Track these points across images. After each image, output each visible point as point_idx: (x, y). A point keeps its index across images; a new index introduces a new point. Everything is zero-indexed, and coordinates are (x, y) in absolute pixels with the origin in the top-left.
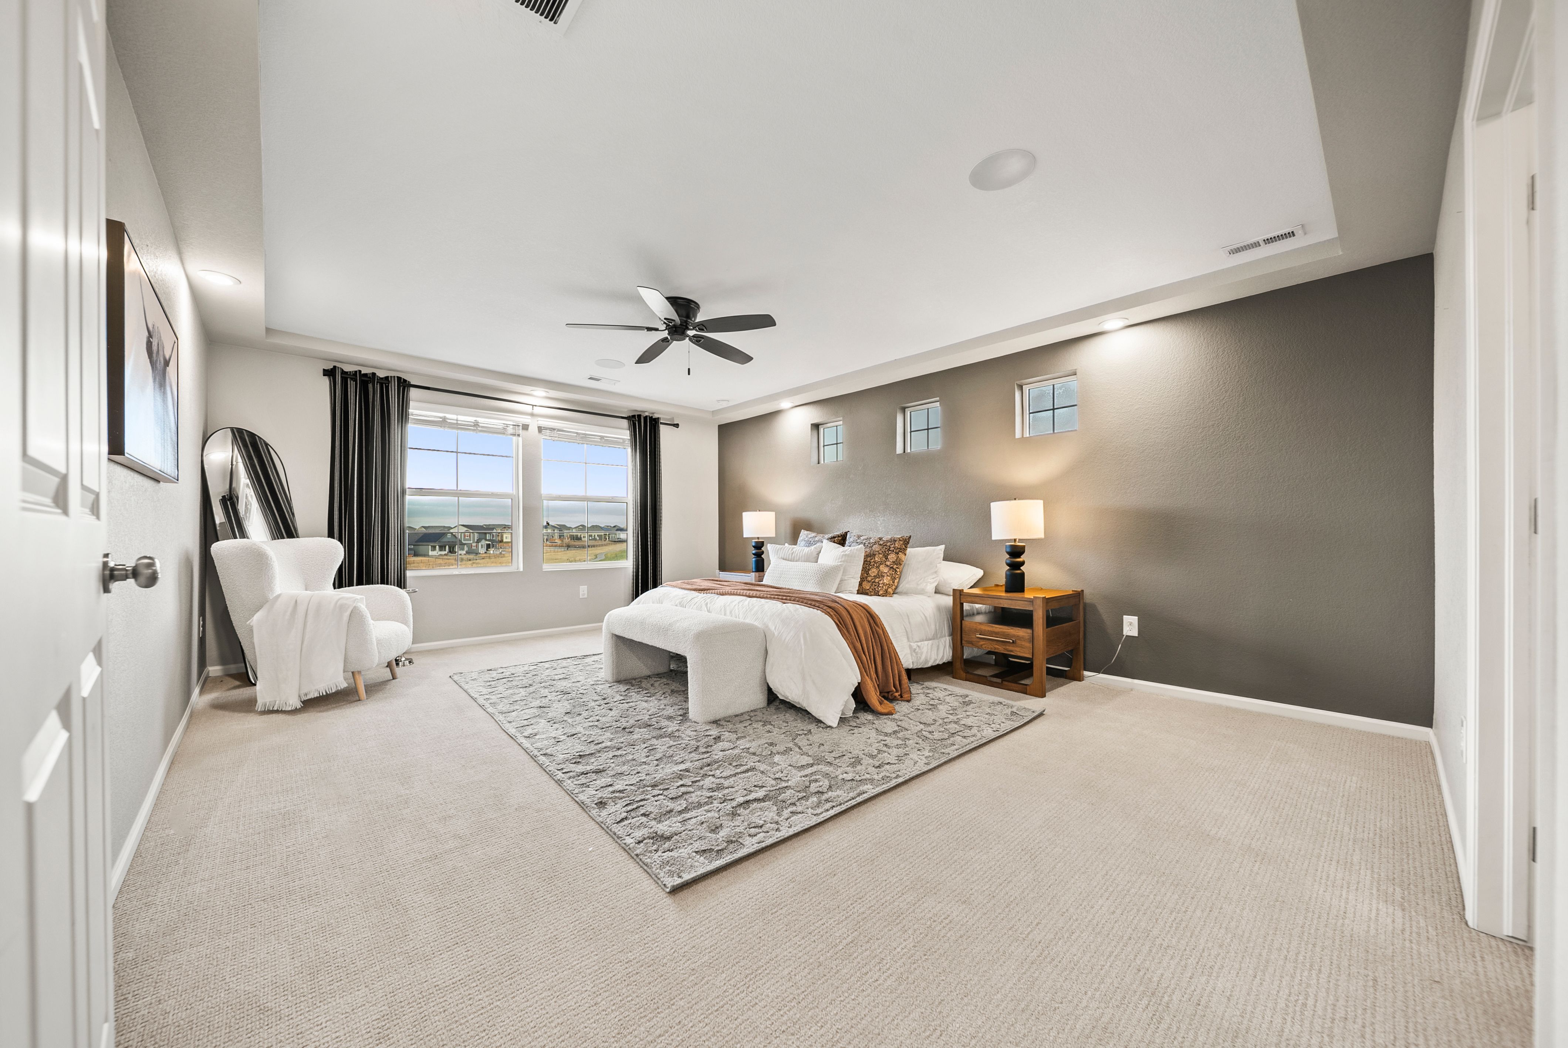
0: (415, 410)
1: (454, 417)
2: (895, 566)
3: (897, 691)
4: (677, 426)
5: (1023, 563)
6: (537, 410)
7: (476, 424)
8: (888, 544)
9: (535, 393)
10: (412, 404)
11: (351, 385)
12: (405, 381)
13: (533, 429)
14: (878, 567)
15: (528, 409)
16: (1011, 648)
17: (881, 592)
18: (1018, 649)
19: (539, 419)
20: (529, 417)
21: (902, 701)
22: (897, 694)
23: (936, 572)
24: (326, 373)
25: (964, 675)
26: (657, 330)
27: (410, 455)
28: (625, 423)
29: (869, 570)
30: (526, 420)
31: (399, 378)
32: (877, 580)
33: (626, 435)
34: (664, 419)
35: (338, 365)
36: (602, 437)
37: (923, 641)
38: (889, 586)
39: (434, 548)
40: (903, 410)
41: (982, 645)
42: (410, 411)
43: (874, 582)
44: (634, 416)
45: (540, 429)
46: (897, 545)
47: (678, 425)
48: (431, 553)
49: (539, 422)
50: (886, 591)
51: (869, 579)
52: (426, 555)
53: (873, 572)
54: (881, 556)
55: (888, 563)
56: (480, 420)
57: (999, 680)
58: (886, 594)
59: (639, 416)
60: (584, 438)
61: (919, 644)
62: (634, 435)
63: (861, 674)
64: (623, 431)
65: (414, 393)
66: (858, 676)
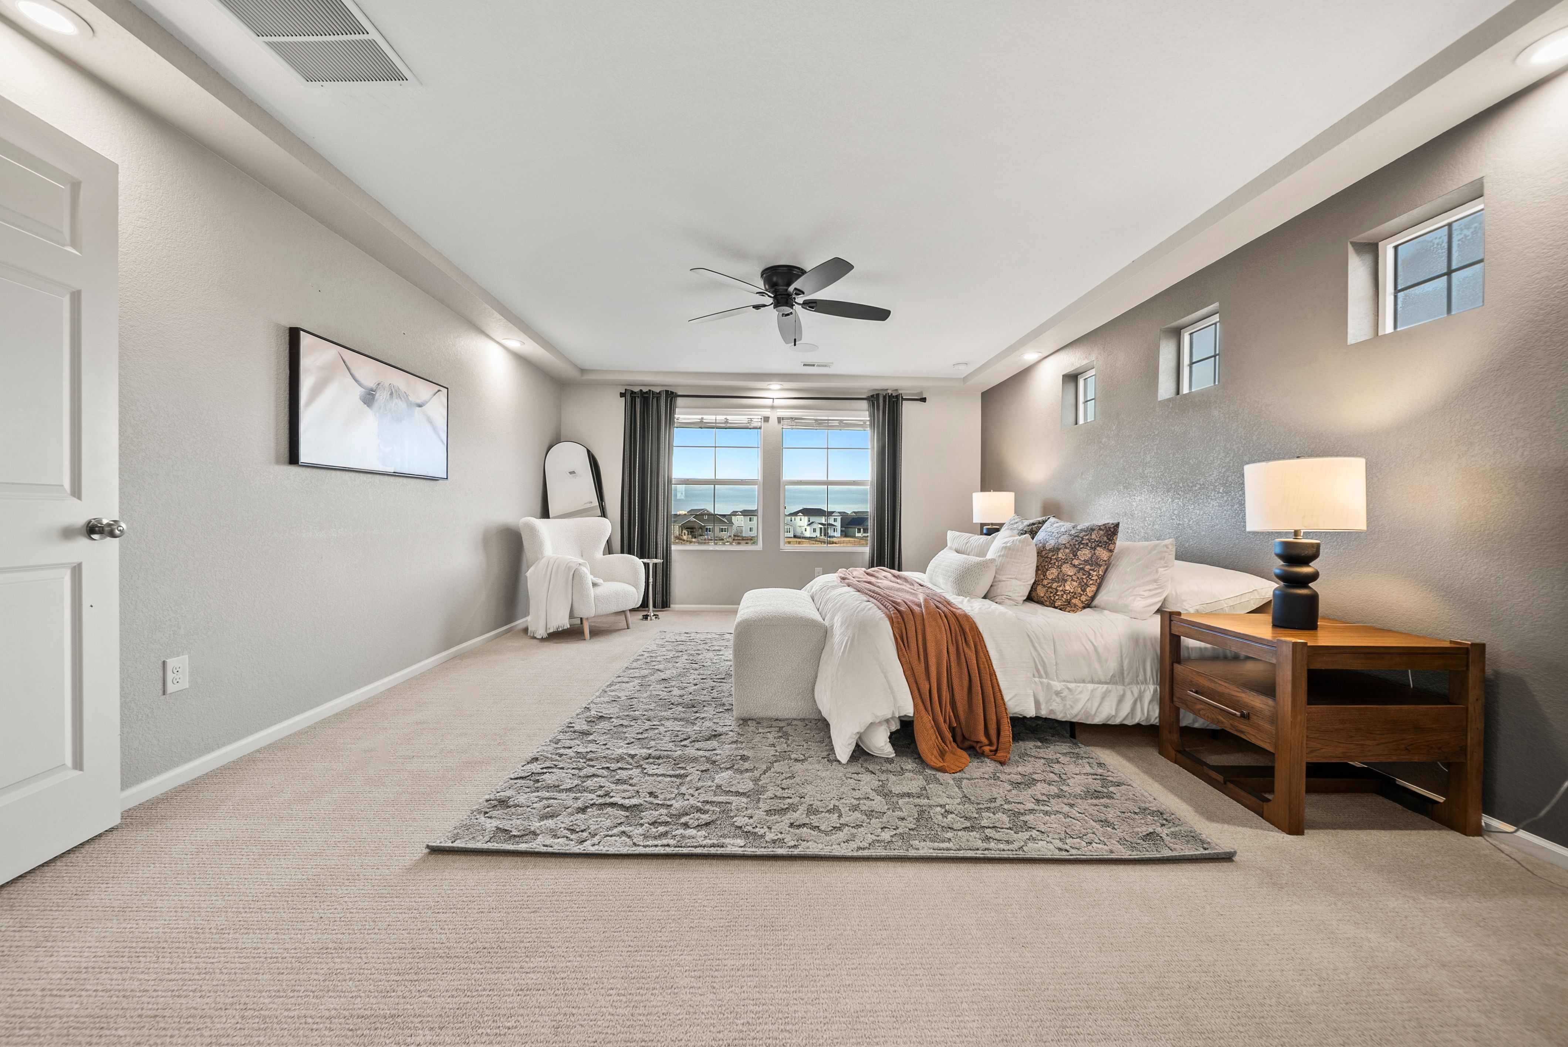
0: (681, 416)
1: (713, 417)
2: (1087, 568)
3: (991, 744)
4: (923, 400)
5: (1314, 576)
6: (777, 402)
7: (726, 422)
8: (1081, 535)
9: (772, 387)
10: (677, 410)
11: (638, 401)
12: (672, 393)
13: (773, 420)
14: (1060, 567)
15: (768, 402)
16: (1241, 727)
17: (1058, 603)
18: (1252, 731)
19: (778, 410)
20: (769, 410)
21: (992, 759)
22: (987, 749)
23: (1155, 581)
24: (622, 395)
25: (1173, 753)
26: (764, 306)
27: (675, 450)
28: (864, 404)
29: (1047, 570)
30: (767, 412)
31: (667, 391)
32: (1055, 585)
33: (865, 416)
34: (906, 394)
35: (628, 388)
36: (841, 421)
37: (1084, 681)
38: (1074, 595)
39: (859, 531)
40: (1176, 333)
41: (1199, 710)
42: (676, 416)
43: (1051, 587)
44: (872, 396)
45: (780, 420)
46: (1093, 537)
47: (925, 398)
48: (857, 535)
49: (778, 414)
50: (1069, 602)
51: (1045, 582)
52: (854, 537)
53: (1052, 573)
54: (1067, 551)
55: (1076, 562)
56: (729, 417)
57: (1220, 778)
58: (1067, 606)
59: (878, 395)
60: (820, 424)
61: (1072, 686)
62: (872, 415)
63: (915, 706)
64: (862, 413)
65: (680, 401)
66: (908, 708)
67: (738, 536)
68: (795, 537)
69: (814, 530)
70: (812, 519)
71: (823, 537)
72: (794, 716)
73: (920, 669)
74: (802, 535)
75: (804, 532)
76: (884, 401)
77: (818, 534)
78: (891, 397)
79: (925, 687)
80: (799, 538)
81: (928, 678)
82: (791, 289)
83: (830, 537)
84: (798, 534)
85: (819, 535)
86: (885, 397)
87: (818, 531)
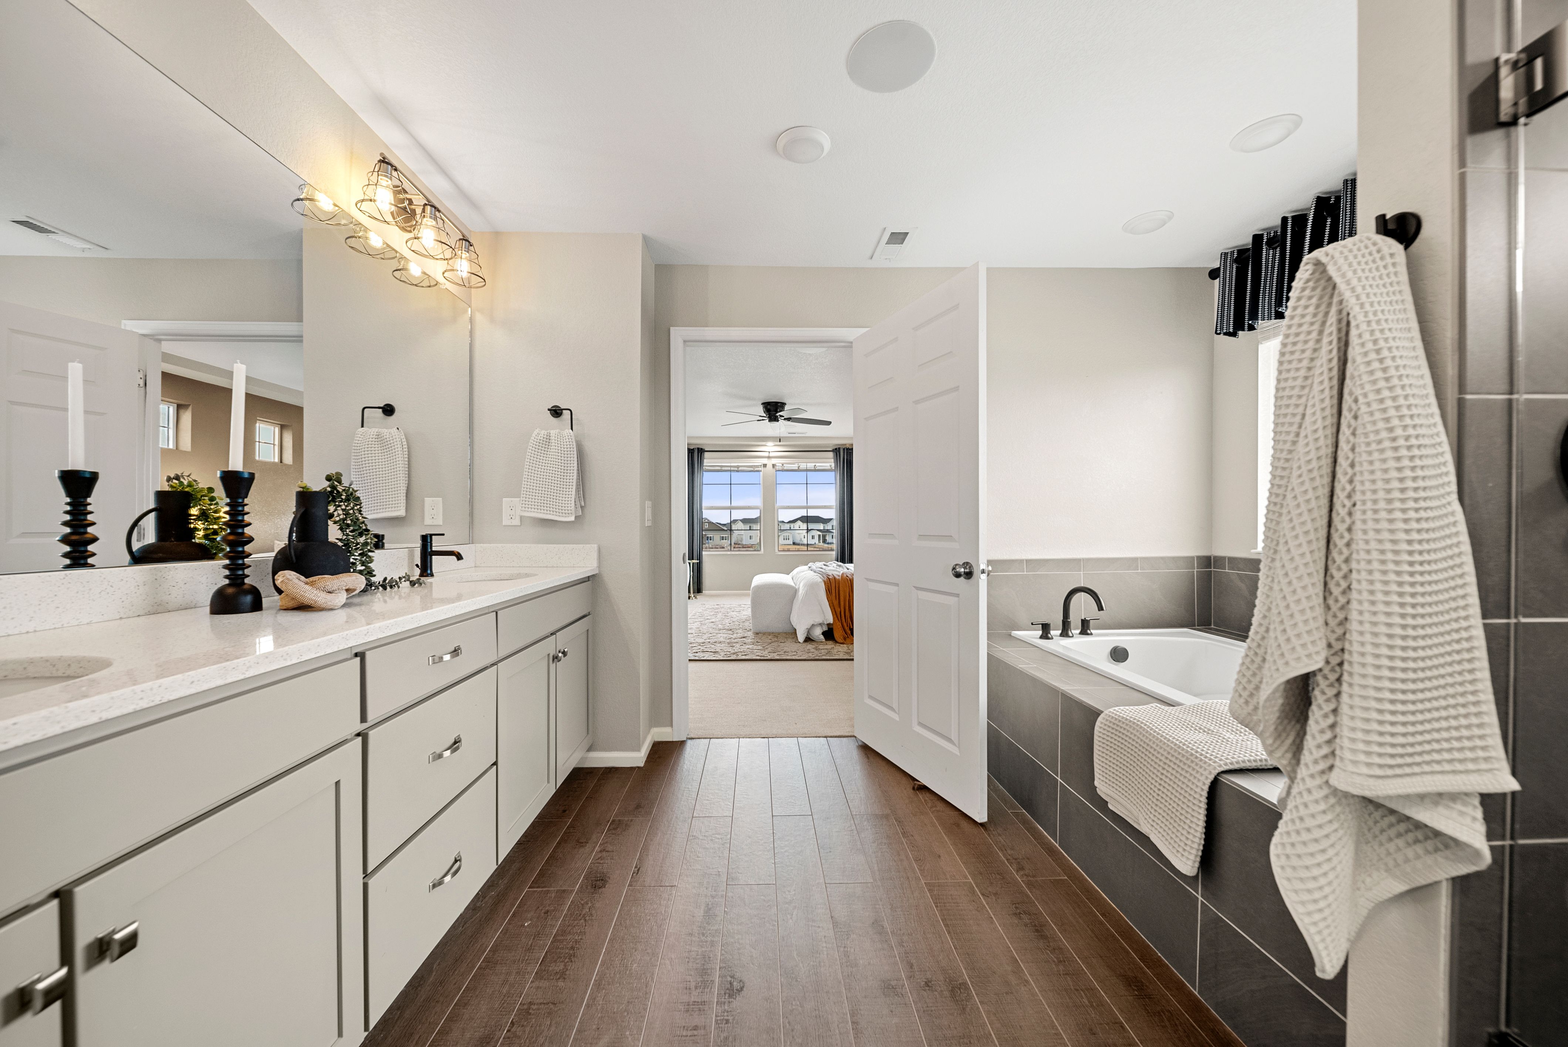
6: (772, 454)
9: (768, 444)
10: (705, 461)
12: (702, 449)
13: (769, 466)
15: (766, 454)
19: (772, 460)
20: (766, 459)
26: (763, 421)
28: (831, 454)
30: (765, 461)
31: (698, 449)
33: (832, 463)
36: (815, 466)
42: (705, 464)
44: (836, 449)
45: (774, 466)
49: (773, 462)
59: (839, 448)
62: (836, 462)
63: (834, 618)
64: (829, 462)
65: (706, 455)
66: (830, 619)
67: (739, 544)
68: (794, 544)
69: (813, 537)
70: (811, 526)
71: (821, 544)
72: (781, 631)
73: (836, 603)
74: (801, 543)
75: (803, 539)
76: (844, 452)
77: (816, 540)
78: (848, 449)
79: (838, 610)
80: (799, 544)
81: (840, 607)
82: (778, 414)
83: (828, 543)
84: (797, 541)
85: (817, 542)
86: (844, 449)
87: (817, 538)
